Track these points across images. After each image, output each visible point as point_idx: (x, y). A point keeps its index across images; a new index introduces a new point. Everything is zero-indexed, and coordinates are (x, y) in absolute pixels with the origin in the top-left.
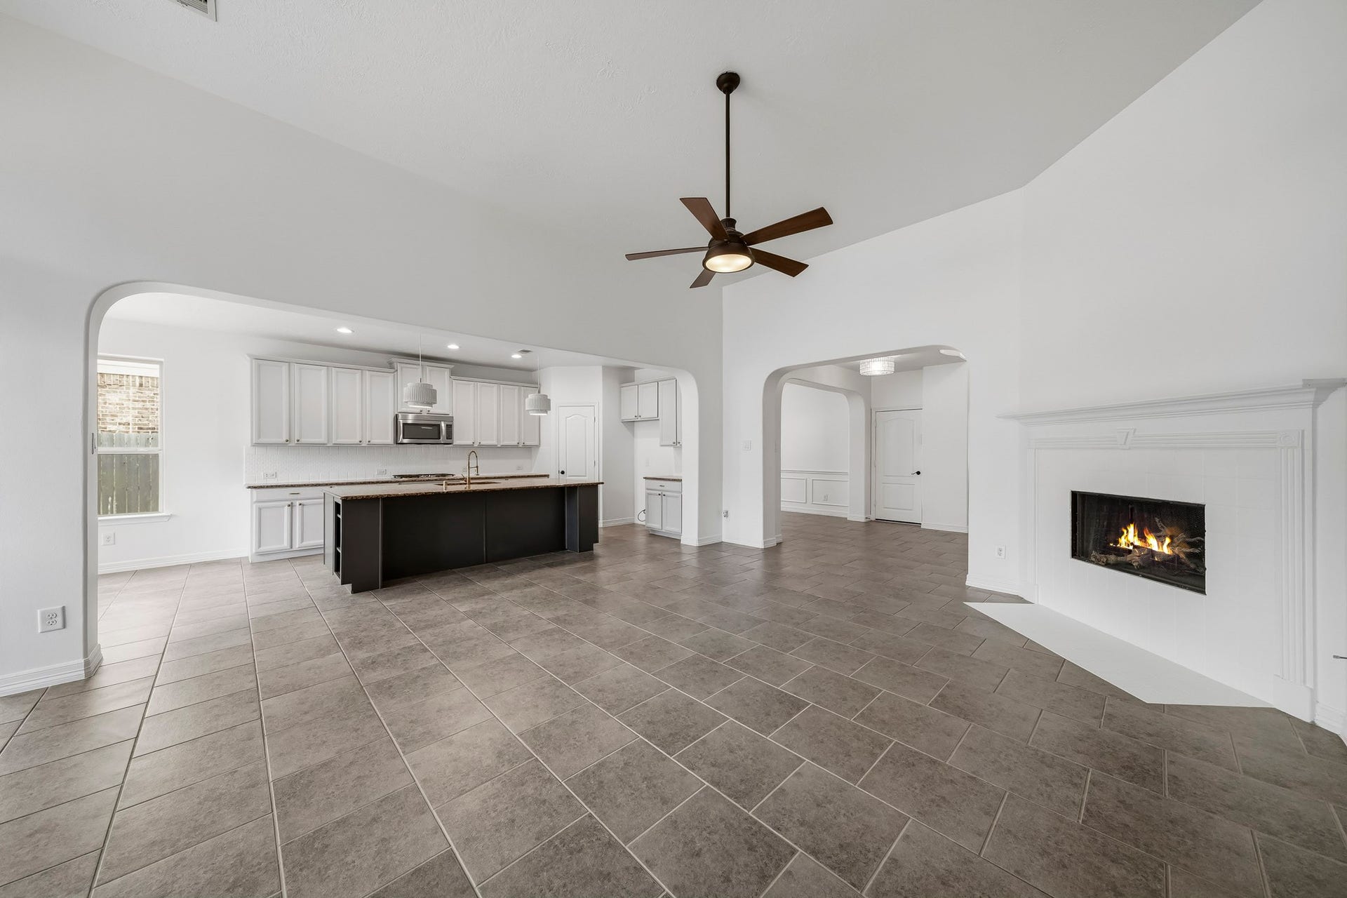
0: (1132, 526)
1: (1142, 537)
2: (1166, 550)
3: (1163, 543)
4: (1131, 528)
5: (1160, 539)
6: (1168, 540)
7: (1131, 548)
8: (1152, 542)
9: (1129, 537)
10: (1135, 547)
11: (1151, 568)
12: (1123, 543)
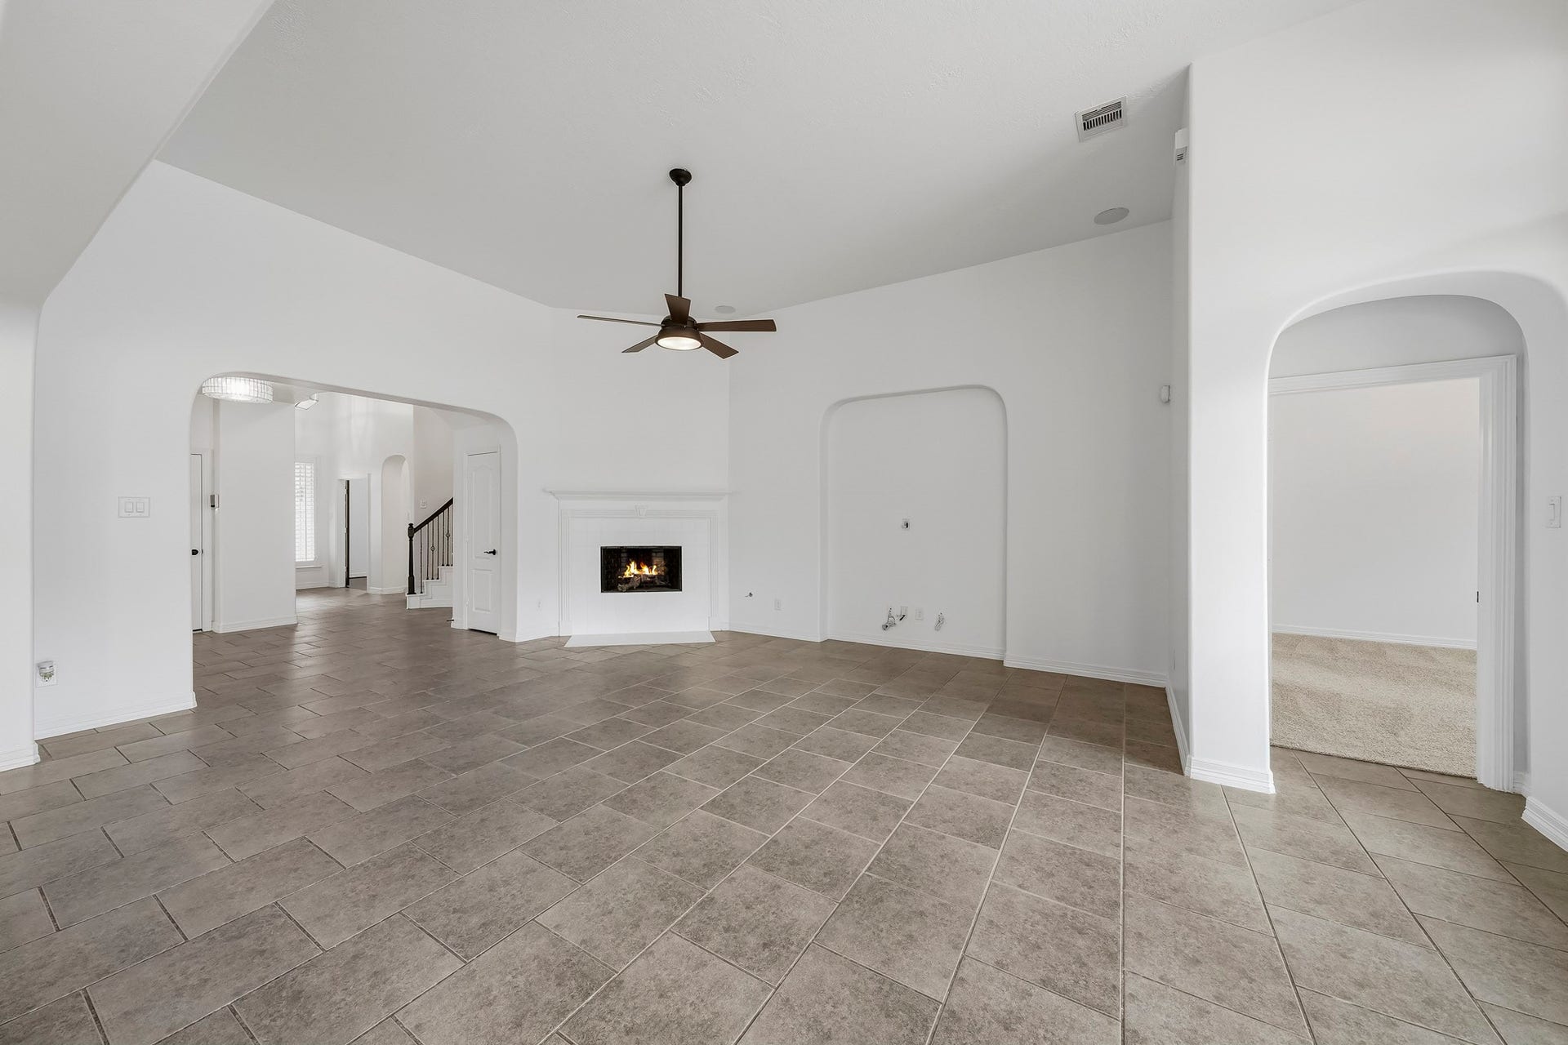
0: (633, 563)
1: (639, 568)
2: (654, 573)
3: (652, 569)
4: (633, 564)
5: (650, 566)
6: (655, 567)
7: (632, 576)
8: (646, 570)
9: (632, 570)
10: (635, 575)
11: (646, 585)
12: (627, 574)
